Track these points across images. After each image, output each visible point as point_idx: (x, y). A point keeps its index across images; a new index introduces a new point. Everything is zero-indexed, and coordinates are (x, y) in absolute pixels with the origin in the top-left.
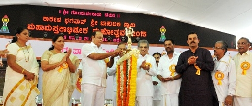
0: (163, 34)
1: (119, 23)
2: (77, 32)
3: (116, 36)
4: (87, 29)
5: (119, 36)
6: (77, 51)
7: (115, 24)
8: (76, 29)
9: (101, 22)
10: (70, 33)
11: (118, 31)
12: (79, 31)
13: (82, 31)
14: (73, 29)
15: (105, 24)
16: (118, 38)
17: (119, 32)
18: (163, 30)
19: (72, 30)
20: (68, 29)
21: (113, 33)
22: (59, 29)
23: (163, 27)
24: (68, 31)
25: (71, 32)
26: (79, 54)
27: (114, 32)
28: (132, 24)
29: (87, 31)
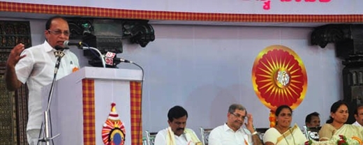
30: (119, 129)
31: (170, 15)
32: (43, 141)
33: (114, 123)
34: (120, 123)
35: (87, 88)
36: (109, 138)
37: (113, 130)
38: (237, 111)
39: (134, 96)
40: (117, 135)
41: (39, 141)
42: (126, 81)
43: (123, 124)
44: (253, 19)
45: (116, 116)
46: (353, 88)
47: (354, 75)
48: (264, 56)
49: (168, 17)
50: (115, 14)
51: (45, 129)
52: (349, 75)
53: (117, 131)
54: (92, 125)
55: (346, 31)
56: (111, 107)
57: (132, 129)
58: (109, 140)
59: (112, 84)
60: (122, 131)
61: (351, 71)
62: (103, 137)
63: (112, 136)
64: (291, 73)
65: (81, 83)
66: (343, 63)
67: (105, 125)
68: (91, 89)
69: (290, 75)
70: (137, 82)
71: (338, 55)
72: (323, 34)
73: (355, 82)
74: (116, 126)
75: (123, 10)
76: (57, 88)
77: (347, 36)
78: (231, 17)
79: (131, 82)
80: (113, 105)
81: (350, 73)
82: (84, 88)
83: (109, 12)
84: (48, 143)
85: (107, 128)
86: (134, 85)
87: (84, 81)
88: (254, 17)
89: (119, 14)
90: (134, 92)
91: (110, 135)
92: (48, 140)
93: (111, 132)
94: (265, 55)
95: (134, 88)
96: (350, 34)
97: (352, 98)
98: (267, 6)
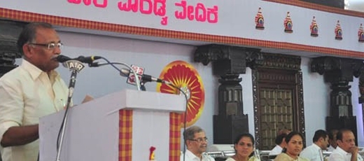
26: (131, 12)
31: (75, 22)
35: (124, 124)
38: (197, 135)
39: (174, 134)
42: (166, 111)
44: (152, 33)
46: (228, 104)
47: (230, 92)
49: (73, 24)
50: (19, 16)
52: (225, 92)
55: (225, 51)
56: (149, 152)
61: (227, 88)
64: (192, 89)
65: (118, 114)
66: (220, 81)
68: (128, 125)
69: (191, 91)
70: (176, 114)
72: (207, 53)
73: (230, 99)
75: (28, 13)
77: (226, 56)
78: (133, 29)
79: (171, 113)
80: (152, 149)
81: (226, 90)
83: (13, 13)
86: (174, 117)
89: (23, 17)
90: (174, 128)
94: (170, 69)
95: (174, 122)
96: (228, 54)
97: (228, 113)
98: (165, 22)
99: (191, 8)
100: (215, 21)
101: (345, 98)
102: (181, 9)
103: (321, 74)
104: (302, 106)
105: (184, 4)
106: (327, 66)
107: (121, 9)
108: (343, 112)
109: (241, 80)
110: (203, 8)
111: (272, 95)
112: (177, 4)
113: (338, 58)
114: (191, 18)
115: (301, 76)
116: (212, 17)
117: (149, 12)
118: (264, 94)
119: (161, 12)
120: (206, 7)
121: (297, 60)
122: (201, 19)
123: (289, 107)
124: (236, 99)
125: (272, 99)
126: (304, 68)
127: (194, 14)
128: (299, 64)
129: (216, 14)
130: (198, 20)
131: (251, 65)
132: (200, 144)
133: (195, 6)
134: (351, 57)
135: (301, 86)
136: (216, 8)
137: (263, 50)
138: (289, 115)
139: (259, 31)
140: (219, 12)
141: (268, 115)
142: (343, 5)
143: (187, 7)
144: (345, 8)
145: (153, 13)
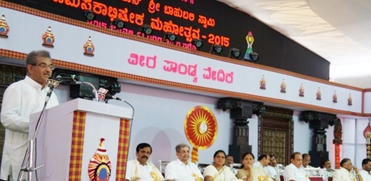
0: (250, 46)
1: (192, 15)
2: (126, 19)
3: (187, 40)
4: (143, 16)
5: (190, 40)
6: (169, 65)
7: (186, 15)
8: (123, 12)
9: (166, 7)
10: (112, 20)
11: (190, 30)
12: (128, 17)
13: (134, 20)
14: (119, 12)
15: (171, 13)
16: (188, 43)
17: (192, 32)
18: (250, 39)
19: (116, 13)
20: (110, 11)
21: (183, 33)
22: (93, 7)
23: (250, 33)
24: (110, 15)
25: (115, 17)
26: (172, 72)
27: (185, 30)
28: (210, 20)
29: (142, 20)
30: (106, 164)
32: (26, 170)
33: (101, 158)
34: (107, 158)
35: (78, 120)
36: (95, 173)
37: (100, 165)
38: (182, 149)
39: (123, 132)
40: (104, 170)
41: (22, 170)
42: (117, 117)
43: (110, 160)
45: (104, 151)
46: (239, 138)
47: (240, 130)
48: (193, 112)
51: (29, 158)
52: (237, 130)
53: (103, 166)
54: (79, 158)
55: (238, 103)
56: (100, 141)
57: (118, 165)
58: (95, 175)
59: (103, 119)
60: (108, 167)
61: (239, 127)
62: (90, 171)
63: (98, 171)
65: (73, 114)
66: (234, 122)
67: (93, 160)
68: (82, 121)
70: (127, 120)
71: (232, 117)
72: (226, 103)
73: (240, 134)
74: (104, 161)
76: (46, 117)
77: (239, 106)
79: (122, 119)
80: (102, 140)
82: (75, 120)
84: (31, 173)
85: (95, 162)
86: (124, 122)
87: (76, 112)
88: (187, 86)
90: (123, 129)
91: (96, 169)
92: (31, 170)
93: (98, 167)
95: (124, 125)
96: (240, 105)
97: (238, 144)
98: (195, 80)
99: (214, 72)
100: (231, 82)
101: (322, 139)
102: (207, 73)
103: (306, 122)
104: (292, 143)
105: (209, 69)
106: (310, 117)
107: (165, 70)
108: (320, 147)
109: (248, 122)
110: (223, 72)
111: (271, 134)
112: (205, 69)
113: (318, 113)
114: (214, 79)
115: (293, 123)
116: (229, 79)
117: (184, 73)
118: (266, 133)
119: (193, 74)
120: (225, 72)
121: (291, 112)
122: (221, 80)
123: (283, 143)
124: (244, 135)
125: (271, 137)
126: (295, 118)
127: (216, 76)
128: (292, 114)
129: (232, 77)
130: (219, 80)
131: (257, 113)
132: (183, 155)
133: (217, 71)
134: (327, 112)
135: (293, 130)
136: (232, 73)
137: (265, 104)
138: (283, 148)
139: (262, 90)
140: (234, 76)
141: (268, 147)
142: (328, 79)
143: (212, 71)
144: (330, 81)
145: (187, 74)
